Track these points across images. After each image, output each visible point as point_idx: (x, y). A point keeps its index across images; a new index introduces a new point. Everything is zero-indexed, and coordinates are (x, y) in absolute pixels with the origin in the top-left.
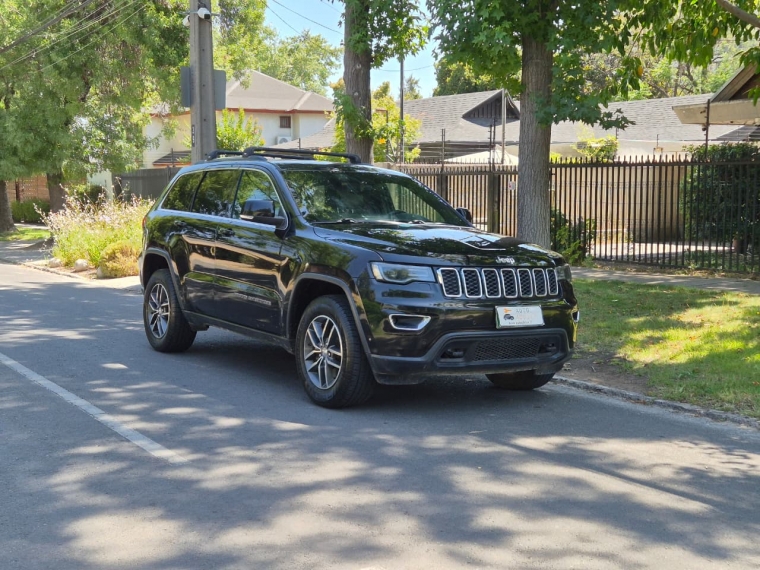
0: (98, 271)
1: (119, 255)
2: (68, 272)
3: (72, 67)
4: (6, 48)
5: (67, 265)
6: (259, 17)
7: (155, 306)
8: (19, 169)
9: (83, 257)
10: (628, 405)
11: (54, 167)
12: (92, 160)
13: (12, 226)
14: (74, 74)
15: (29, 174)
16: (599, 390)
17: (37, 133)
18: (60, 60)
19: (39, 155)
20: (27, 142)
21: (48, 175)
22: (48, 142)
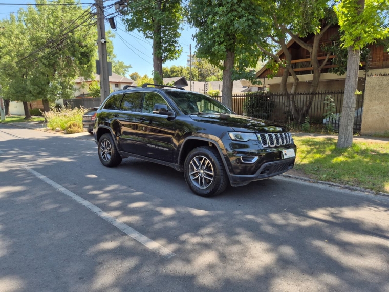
0: (65, 131)
1: (72, 126)
2: (54, 132)
3: (49, 64)
4: (26, 57)
5: (53, 129)
6: (111, 51)
7: (104, 148)
8: (32, 98)
9: (58, 127)
10: (306, 183)
11: (45, 97)
12: (58, 95)
13: (30, 117)
14: (50, 67)
15: (36, 100)
16: (290, 177)
17: (38, 86)
18: (45, 62)
19: (39, 93)
20: (35, 89)
21: (42, 100)
22: (42, 89)
